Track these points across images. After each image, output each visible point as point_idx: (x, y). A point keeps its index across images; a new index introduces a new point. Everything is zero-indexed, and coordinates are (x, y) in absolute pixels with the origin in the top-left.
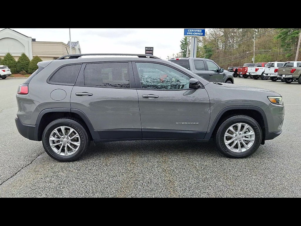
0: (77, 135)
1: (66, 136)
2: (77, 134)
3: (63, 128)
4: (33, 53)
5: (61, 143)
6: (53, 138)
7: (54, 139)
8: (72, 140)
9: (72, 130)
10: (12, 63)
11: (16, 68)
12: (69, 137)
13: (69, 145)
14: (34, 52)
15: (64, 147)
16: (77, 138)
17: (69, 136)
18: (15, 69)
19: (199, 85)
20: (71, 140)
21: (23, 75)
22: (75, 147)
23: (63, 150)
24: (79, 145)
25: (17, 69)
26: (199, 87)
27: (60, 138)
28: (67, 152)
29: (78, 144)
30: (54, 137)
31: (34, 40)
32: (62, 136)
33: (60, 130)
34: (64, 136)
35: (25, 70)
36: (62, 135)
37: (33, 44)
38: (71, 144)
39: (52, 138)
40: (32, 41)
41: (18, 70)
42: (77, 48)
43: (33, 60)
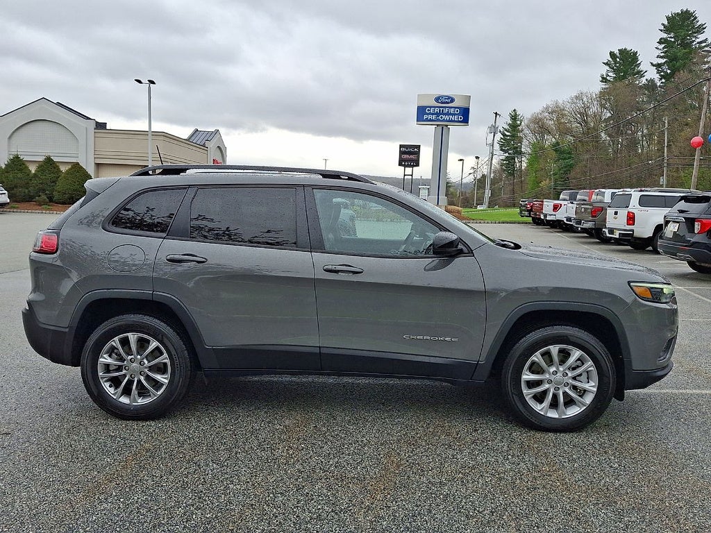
0: (165, 358)
1: (139, 357)
2: (165, 355)
3: (133, 337)
4: (96, 156)
5: (124, 372)
6: (108, 358)
7: (109, 360)
8: (151, 369)
9: (154, 344)
10: (20, 179)
11: (27, 188)
12: (145, 361)
13: (142, 378)
14: (97, 153)
15: (130, 383)
16: (165, 364)
17: (146, 357)
18: (27, 191)
19: (460, 246)
20: (150, 367)
21: (40, 205)
22: (157, 385)
23: (127, 391)
24: (166, 381)
25: (29, 191)
26: (460, 252)
27: (125, 360)
28: (136, 396)
29: (163, 379)
30: (110, 356)
31: (101, 126)
32: (129, 355)
33: (125, 342)
34: (132, 357)
35: (46, 194)
36: (129, 352)
37: (98, 135)
38: (148, 378)
39: (105, 359)
40: (95, 129)
41: (32, 194)
42: (211, 145)
43: (68, 172)
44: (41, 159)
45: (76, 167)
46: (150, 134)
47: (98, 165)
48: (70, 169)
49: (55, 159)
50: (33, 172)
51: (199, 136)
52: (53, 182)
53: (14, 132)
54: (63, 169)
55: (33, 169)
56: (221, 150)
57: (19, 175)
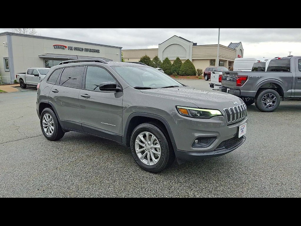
2: (53, 120)
3: (47, 115)
5: (47, 125)
9: (51, 117)
20: (51, 124)
21: (175, 76)
28: (50, 133)
31: (195, 44)
34: (48, 121)
35: (176, 72)
40: (193, 46)
42: (238, 49)
43: (184, 63)
44: (175, 59)
45: (188, 61)
46: (218, 45)
47: (193, 60)
48: (185, 62)
49: (180, 59)
50: (172, 64)
51: (232, 46)
52: (179, 67)
53: (164, 50)
54: (183, 62)
55: (172, 63)
56: (242, 50)
57: (168, 65)
